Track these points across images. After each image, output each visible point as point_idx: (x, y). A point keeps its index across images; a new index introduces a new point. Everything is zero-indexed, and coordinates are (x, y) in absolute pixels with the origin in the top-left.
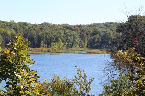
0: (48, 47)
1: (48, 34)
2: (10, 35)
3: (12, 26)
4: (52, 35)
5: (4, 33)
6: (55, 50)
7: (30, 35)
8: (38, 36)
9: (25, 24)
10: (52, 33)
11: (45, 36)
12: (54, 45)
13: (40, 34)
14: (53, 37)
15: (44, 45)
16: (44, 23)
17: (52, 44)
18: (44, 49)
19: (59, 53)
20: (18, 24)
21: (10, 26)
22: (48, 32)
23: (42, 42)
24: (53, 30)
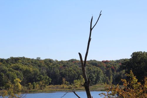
0: (70, 84)
1: (71, 71)
2: (33, 73)
3: (37, 64)
4: (75, 72)
5: (26, 70)
6: (76, 87)
7: (53, 72)
8: (61, 73)
9: (50, 61)
10: (75, 70)
11: (68, 73)
12: (76, 82)
13: (63, 71)
14: (76, 73)
15: (66, 82)
16: (71, 60)
17: (75, 81)
18: (65, 86)
19: (80, 89)
20: (43, 61)
21: (35, 63)
22: (71, 69)
23: (64, 80)
24: (76, 67)
